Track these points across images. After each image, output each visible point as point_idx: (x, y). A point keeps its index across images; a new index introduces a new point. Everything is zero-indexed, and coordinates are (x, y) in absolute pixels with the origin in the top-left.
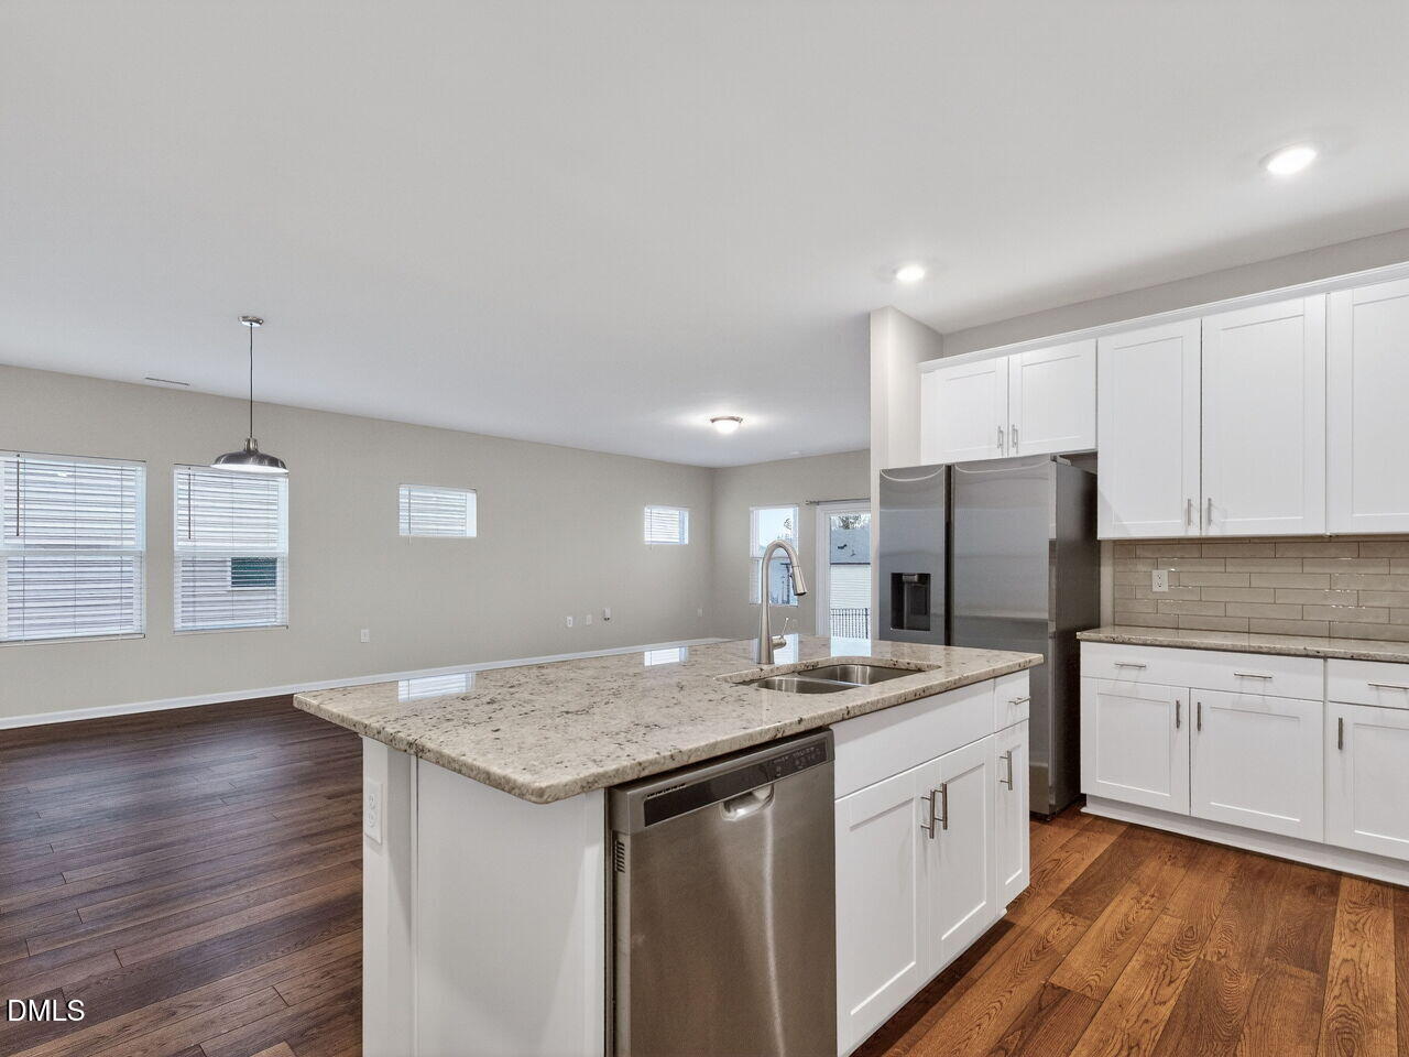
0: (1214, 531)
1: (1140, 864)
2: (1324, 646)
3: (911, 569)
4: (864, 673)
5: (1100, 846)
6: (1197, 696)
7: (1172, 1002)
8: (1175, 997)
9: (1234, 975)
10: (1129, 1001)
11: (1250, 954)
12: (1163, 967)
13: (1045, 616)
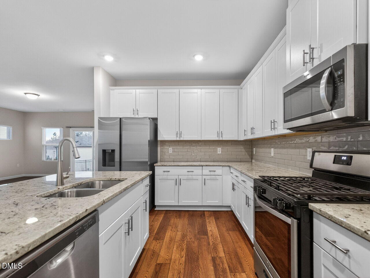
0: (182, 139)
1: (170, 220)
2: (202, 164)
3: (109, 148)
4: (100, 184)
5: (161, 218)
6: (180, 177)
7: (184, 256)
8: (185, 254)
9: (194, 242)
10: (176, 260)
11: (195, 236)
12: (181, 247)
13: (147, 160)
